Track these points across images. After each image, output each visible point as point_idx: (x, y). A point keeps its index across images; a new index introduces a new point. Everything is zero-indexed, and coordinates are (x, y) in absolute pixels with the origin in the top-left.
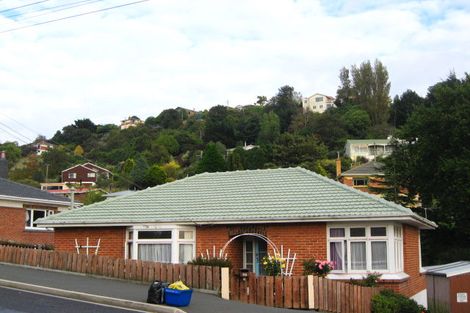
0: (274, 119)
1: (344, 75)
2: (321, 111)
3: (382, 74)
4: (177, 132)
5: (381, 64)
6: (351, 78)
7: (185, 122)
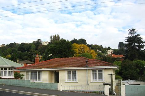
0: (34, 46)
1: (51, 37)
2: (46, 45)
3: (59, 37)
4: (12, 48)
5: (58, 35)
6: (52, 38)
7: (15, 46)
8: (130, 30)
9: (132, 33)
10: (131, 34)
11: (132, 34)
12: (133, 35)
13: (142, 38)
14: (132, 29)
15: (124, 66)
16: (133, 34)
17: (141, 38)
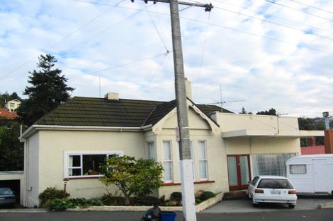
8: (42, 56)
9: (47, 65)
10: (43, 65)
11: (46, 67)
12: (46, 69)
13: (64, 79)
14: (47, 56)
15: (10, 137)
16: (49, 67)
17: (62, 78)
